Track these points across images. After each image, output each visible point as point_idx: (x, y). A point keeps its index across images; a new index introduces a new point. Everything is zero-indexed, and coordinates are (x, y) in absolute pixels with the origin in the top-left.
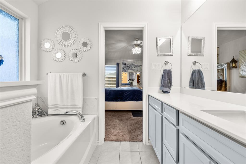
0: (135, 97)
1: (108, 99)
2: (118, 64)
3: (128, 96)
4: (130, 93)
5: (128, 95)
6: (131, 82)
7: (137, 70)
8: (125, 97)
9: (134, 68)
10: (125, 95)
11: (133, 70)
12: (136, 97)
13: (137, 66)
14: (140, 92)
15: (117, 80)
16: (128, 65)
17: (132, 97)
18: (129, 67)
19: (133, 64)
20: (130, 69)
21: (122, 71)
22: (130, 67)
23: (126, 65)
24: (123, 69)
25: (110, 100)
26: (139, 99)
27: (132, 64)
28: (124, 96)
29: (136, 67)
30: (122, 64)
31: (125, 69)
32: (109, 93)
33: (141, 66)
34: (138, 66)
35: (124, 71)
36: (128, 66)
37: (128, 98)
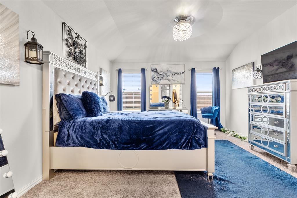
0: (185, 138)
1: (116, 142)
2: (143, 70)
3: (165, 137)
4: (171, 128)
5: (165, 133)
6: (167, 101)
7: (176, 81)
8: (159, 139)
9: (170, 78)
10: (157, 133)
11: (169, 80)
12: (185, 140)
13: (176, 74)
14: (196, 125)
15: (143, 97)
16: (162, 72)
17: (175, 138)
18: (162, 76)
19: (169, 71)
20: (164, 78)
21: (150, 83)
22: (165, 75)
23: (157, 72)
24: (153, 79)
25: (121, 146)
26: (194, 144)
27: (167, 71)
28: (157, 136)
29: (174, 75)
30: (150, 70)
31: (155, 79)
32: (119, 128)
33: (183, 73)
34: (178, 74)
35: (154, 83)
36: (161, 74)
37: (166, 140)
